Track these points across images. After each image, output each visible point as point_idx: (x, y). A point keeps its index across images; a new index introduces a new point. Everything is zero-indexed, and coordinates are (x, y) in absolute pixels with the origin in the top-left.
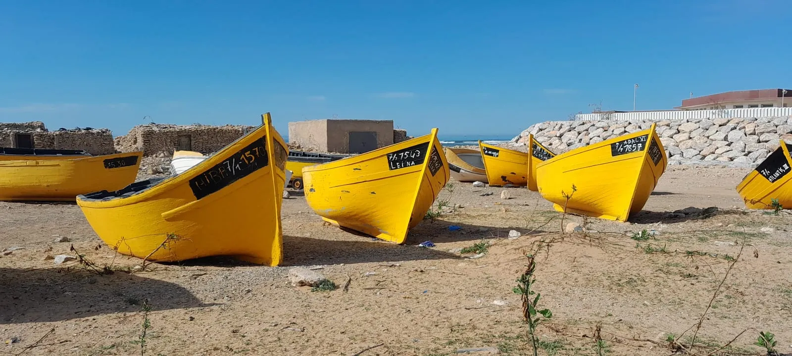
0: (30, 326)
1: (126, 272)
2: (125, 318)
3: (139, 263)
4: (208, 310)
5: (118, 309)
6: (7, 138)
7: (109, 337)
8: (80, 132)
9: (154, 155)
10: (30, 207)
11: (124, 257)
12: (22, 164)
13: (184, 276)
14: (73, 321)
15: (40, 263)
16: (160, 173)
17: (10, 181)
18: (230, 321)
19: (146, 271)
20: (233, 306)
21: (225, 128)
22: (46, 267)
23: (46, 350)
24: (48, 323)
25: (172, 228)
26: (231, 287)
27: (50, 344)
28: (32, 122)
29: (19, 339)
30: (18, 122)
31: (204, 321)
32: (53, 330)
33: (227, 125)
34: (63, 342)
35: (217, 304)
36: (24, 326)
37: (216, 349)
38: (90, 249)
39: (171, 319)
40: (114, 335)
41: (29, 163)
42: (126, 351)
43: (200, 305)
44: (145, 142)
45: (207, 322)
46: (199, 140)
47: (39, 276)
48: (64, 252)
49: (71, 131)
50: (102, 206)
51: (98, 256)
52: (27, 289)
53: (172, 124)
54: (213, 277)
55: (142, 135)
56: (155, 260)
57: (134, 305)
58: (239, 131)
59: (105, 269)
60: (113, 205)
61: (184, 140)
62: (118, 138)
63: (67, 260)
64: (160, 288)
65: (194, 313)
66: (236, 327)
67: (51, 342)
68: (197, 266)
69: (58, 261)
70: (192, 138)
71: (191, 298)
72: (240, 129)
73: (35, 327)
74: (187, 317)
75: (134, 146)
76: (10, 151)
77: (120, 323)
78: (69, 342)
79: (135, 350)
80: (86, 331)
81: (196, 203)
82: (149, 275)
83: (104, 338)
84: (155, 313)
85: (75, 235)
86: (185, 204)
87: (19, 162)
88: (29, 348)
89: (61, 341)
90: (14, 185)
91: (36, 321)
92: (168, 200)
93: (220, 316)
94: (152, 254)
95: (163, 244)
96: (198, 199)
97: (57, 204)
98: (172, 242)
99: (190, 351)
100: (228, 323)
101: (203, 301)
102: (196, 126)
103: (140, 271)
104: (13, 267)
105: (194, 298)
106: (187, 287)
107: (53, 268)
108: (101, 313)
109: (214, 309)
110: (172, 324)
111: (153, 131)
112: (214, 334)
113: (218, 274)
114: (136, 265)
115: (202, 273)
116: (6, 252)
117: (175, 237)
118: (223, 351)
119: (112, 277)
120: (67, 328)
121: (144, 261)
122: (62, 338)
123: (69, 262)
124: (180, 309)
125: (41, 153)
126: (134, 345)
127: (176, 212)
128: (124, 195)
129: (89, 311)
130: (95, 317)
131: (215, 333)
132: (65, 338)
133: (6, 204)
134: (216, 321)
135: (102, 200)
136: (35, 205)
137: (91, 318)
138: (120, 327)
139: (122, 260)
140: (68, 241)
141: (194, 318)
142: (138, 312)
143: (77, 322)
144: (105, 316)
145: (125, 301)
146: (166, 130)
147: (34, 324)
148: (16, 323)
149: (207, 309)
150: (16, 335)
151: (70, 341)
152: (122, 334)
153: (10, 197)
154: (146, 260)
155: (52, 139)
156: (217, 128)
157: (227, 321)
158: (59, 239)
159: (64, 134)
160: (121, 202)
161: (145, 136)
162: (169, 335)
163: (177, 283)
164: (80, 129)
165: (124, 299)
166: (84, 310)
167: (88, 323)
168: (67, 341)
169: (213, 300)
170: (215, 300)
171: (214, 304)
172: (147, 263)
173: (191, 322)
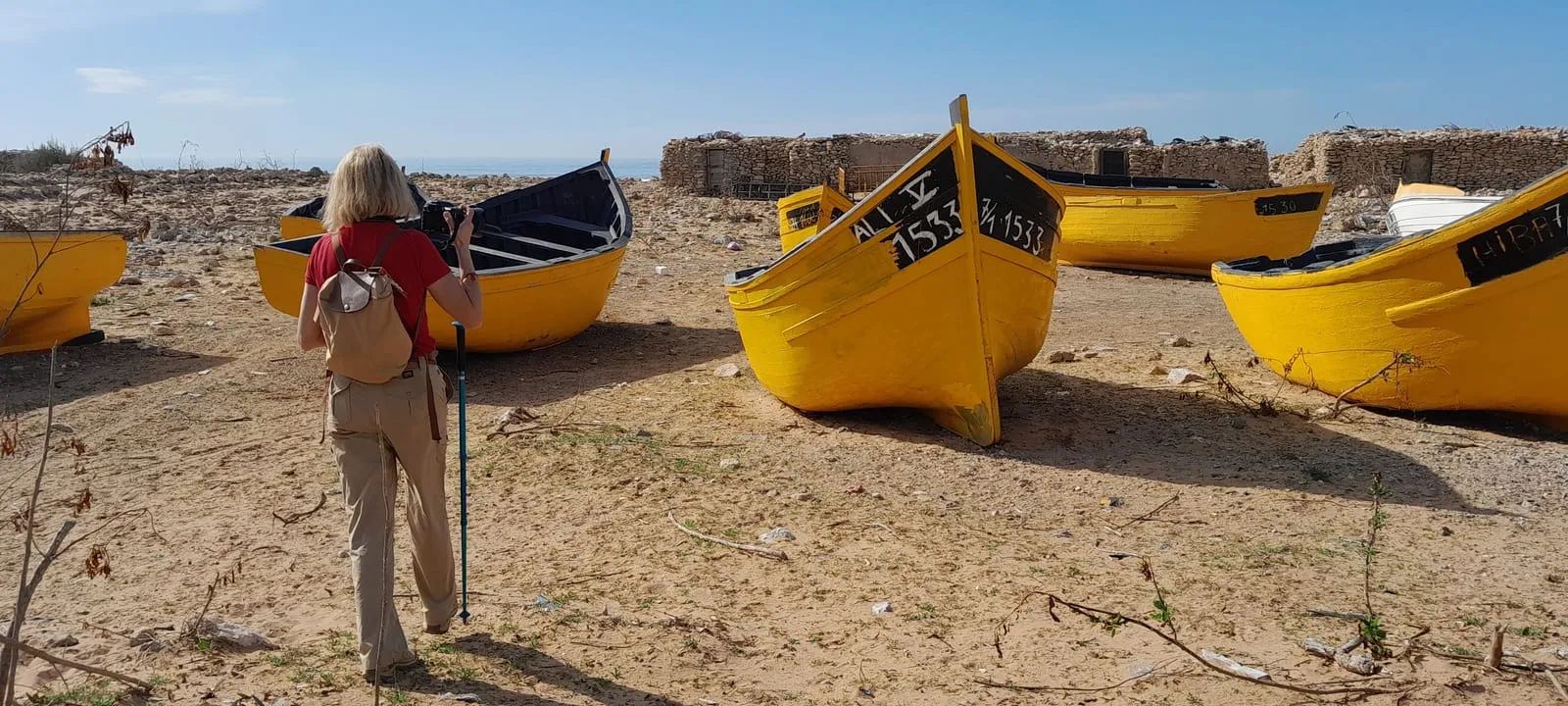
0: (1138, 484)
1: (1301, 416)
2: (1305, 503)
3: (1326, 403)
4: (1483, 521)
5: (1290, 484)
6: (1087, 157)
7: (1276, 532)
8: (1207, 147)
9: (1348, 193)
10: (1120, 281)
11: (1295, 387)
12: (1115, 203)
13: (1422, 442)
14: (1209, 489)
15: (1142, 379)
16: (1359, 229)
17: (1092, 231)
18: (1538, 554)
19: (1341, 421)
20: (1543, 525)
21: (1516, 135)
22: (1155, 386)
23: (1167, 530)
24: (1167, 484)
25: (1406, 340)
26: (1539, 483)
27: (1172, 521)
28: (1128, 129)
29: (1120, 501)
30: (1105, 130)
31: (1473, 542)
32: (1176, 498)
33: (1522, 128)
34: (1193, 523)
35: (1504, 514)
36: (1127, 480)
37: (1511, 605)
38: (1229, 364)
39: (1399, 524)
40: (1286, 531)
41: (1125, 201)
42: (1312, 565)
43: (1464, 508)
44: (1331, 165)
45: (1482, 547)
46: (1451, 162)
47: (1143, 401)
48: (1182, 364)
49: (1193, 145)
50: (1261, 285)
51: (1243, 380)
52: (1128, 420)
53: (1391, 128)
54: (1493, 455)
55: (1327, 150)
56: (1359, 401)
57: (1321, 481)
58: (1552, 141)
59: (1263, 404)
60: (1285, 285)
61: (1417, 162)
62: (1276, 158)
63: (1189, 379)
64: (1371, 458)
65: (1450, 521)
66: (1556, 569)
67: (1174, 518)
68: (1453, 428)
69: (1175, 378)
70: (1436, 158)
71: (1443, 489)
72: (1555, 137)
73: (1146, 486)
74: (1437, 527)
75: (1307, 175)
76: (1092, 181)
77: (1294, 509)
78: (1203, 525)
79: (1328, 566)
80: (1232, 511)
81: (1467, 293)
82: (1347, 430)
83: (1267, 531)
84: (1366, 506)
85: (1197, 336)
86: (1441, 293)
87: (1109, 199)
88: (1138, 519)
89: (1191, 520)
90: (1098, 239)
91: (1146, 475)
92: (1402, 282)
93: (1514, 540)
94: (1356, 388)
95: (1382, 372)
96: (1472, 286)
97: (1164, 278)
98: (1404, 371)
99: (1449, 595)
100: (1536, 558)
101: (1471, 502)
102: (1447, 130)
103: (1329, 419)
104: (1099, 380)
105: (1451, 492)
106: (1434, 467)
107: (1167, 391)
108: (1259, 484)
109: (1498, 521)
110: (1402, 533)
111: (1352, 142)
112: (1502, 574)
113: (1503, 451)
114: (1320, 406)
115: (1464, 442)
116: (1087, 352)
117: (1412, 360)
118: (1530, 613)
119: (1274, 423)
120: (1201, 500)
121: (1338, 402)
122: (1191, 515)
123: (1192, 384)
124: (1418, 508)
125: (1142, 183)
126: (1327, 558)
127: (1421, 309)
128: (1311, 266)
129: (1236, 477)
130: (1249, 490)
131: (1504, 573)
132: (1197, 516)
133: (1083, 271)
134: (1505, 548)
135: (1263, 273)
136: (1128, 277)
137: (1241, 491)
138: (1293, 517)
139: (1290, 393)
140: (1187, 346)
141: (1452, 532)
142: (1329, 496)
143: (1215, 493)
144: (1266, 491)
145: (1303, 471)
146: (1379, 140)
147: (1143, 481)
148: (1113, 473)
149: (1481, 518)
150: (1116, 493)
151: (1206, 524)
152: (1300, 531)
153: (1090, 260)
154: (1342, 399)
155: (1159, 158)
156: (1498, 136)
157: (1532, 552)
158: (1172, 341)
159: (1180, 149)
160: (1303, 280)
161: (1333, 153)
162: (1397, 553)
163: (1409, 455)
164: (1208, 140)
165: (1302, 468)
166: (1228, 472)
167: (1237, 499)
168: (1200, 522)
169: (1494, 503)
170: (1500, 503)
171: (1497, 512)
172: (1343, 405)
173: (1446, 537)
